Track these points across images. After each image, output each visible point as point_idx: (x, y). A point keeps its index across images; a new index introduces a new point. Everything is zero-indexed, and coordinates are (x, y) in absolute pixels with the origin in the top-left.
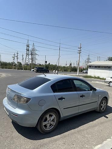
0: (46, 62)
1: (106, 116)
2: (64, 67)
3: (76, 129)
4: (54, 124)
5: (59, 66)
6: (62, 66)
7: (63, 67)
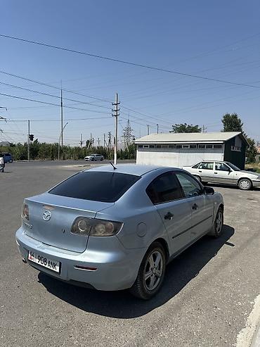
0: (31, 137)
1: (228, 241)
2: (78, 149)
3: (198, 277)
4: (159, 273)
5: (65, 148)
6: (72, 146)
7: (76, 148)
